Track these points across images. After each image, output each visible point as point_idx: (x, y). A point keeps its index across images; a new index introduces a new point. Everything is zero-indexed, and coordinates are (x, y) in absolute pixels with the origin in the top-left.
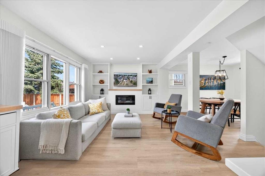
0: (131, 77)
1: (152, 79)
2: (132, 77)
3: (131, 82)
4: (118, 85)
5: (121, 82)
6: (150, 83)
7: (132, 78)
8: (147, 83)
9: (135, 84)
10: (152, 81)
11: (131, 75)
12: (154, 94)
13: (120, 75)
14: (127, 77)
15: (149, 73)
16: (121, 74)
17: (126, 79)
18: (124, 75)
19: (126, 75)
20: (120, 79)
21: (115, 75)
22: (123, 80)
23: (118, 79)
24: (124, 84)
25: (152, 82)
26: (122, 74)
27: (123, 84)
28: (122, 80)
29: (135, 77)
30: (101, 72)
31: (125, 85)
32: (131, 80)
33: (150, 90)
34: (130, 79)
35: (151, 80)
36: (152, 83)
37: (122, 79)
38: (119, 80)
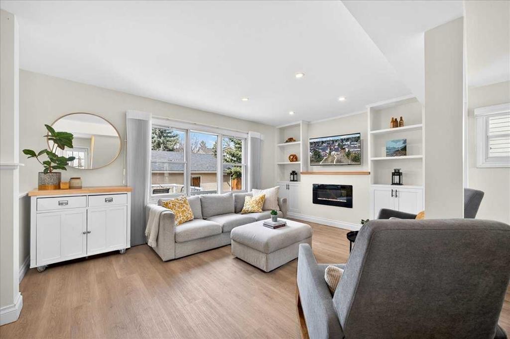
0: (346, 143)
1: (405, 142)
2: (349, 143)
3: (348, 154)
4: (321, 164)
5: (325, 158)
6: (397, 155)
7: (349, 146)
8: (387, 155)
9: (357, 159)
10: (404, 149)
11: (347, 140)
12: (411, 185)
13: (323, 142)
14: (339, 144)
15: (394, 127)
16: (324, 140)
17: (336, 150)
18: (333, 141)
19: (336, 141)
20: (324, 150)
21: (311, 144)
22: (330, 152)
23: (320, 150)
24: (332, 161)
25: (403, 151)
26: (328, 139)
27: (330, 160)
28: (328, 151)
29: (355, 143)
30: (291, 140)
31: (335, 163)
32: (347, 150)
33: (397, 173)
34: (344, 149)
35: (400, 145)
36: (405, 155)
37: (329, 149)
38: (322, 153)
